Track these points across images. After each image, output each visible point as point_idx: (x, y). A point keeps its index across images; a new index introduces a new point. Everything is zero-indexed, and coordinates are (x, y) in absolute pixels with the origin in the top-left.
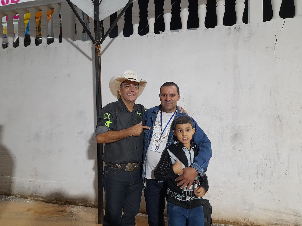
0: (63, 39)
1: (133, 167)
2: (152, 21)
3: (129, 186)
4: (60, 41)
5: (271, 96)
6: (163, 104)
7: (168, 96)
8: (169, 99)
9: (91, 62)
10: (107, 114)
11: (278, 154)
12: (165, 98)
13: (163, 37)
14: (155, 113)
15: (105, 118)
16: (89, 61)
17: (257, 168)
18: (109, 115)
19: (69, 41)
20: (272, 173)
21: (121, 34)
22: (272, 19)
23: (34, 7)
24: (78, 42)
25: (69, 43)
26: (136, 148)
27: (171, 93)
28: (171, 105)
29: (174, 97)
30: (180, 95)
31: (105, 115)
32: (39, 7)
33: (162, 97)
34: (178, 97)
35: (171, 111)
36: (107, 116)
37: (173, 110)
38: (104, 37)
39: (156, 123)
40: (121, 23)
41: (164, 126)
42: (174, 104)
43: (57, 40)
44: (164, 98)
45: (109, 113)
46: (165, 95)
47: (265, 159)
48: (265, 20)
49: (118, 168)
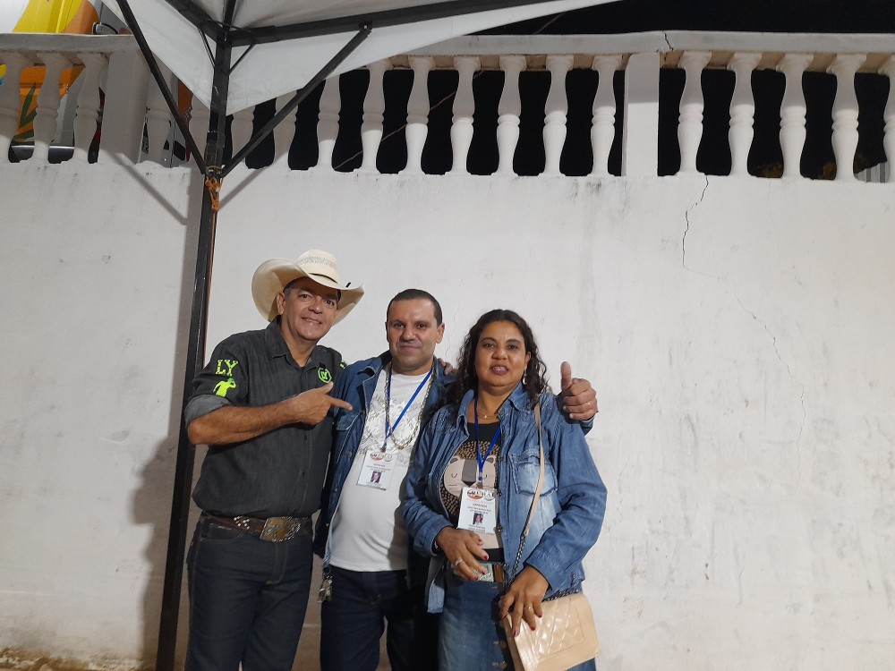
0: (102, 154)
1: (286, 529)
2: (372, 139)
3: (269, 587)
4: (93, 158)
5: (671, 363)
6: (395, 348)
7: (410, 326)
8: (410, 334)
9: (183, 229)
10: (228, 362)
11: (686, 519)
12: (401, 333)
13: (402, 184)
14: (370, 372)
15: (218, 371)
16: (176, 223)
17: (633, 557)
18: (231, 365)
19: (120, 162)
20: (671, 572)
21: (282, 160)
22: (678, 173)
23: (20, 51)
24: (151, 169)
25: (120, 168)
26: (301, 472)
27: (417, 318)
28: (417, 351)
29: (424, 330)
30: (443, 326)
31: (219, 364)
32: (38, 55)
33: (393, 330)
34: (439, 331)
35: (416, 371)
36: (224, 366)
37: (422, 369)
38: (230, 164)
39: (374, 403)
40: (285, 132)
41: (395, 412)
42: (424, 348)
43: (81, 154)
44: (397, 334)
45: (233, 358)
46: (401, 324)
47: (653, 533)
48: (661, 172)
49: (239, 528)
